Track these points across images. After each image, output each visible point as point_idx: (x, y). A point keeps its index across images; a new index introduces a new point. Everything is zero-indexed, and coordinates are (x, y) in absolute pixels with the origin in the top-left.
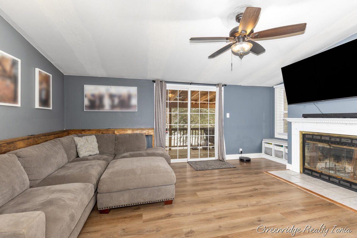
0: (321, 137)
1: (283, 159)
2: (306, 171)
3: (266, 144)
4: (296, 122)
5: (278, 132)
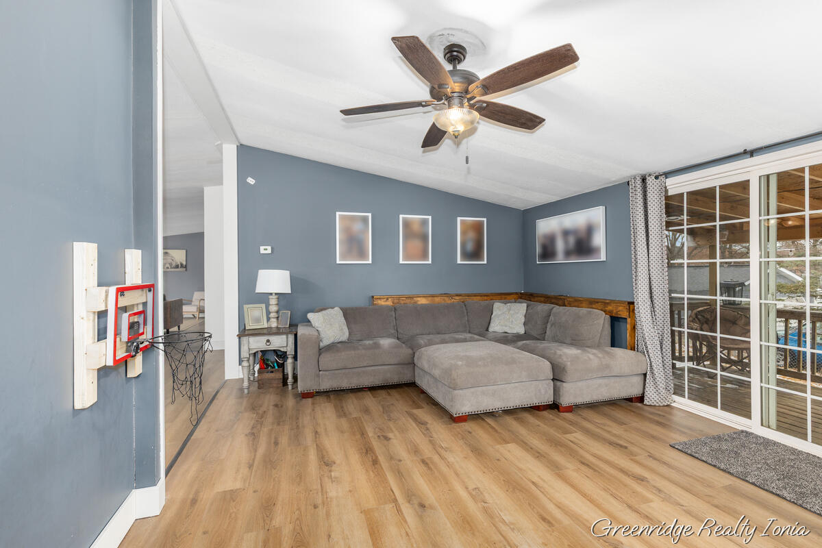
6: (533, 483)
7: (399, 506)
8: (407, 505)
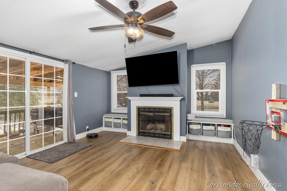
0: (149, 109)
1: (121, 128)
2: (141, 134)
3: (106, 119)
4: (134, 100)
5: (114, 108)
6: (111, 173)
7: (160, 186)
8: (157, 185)
